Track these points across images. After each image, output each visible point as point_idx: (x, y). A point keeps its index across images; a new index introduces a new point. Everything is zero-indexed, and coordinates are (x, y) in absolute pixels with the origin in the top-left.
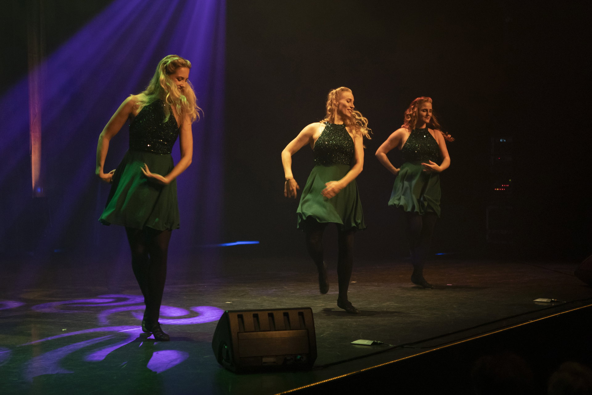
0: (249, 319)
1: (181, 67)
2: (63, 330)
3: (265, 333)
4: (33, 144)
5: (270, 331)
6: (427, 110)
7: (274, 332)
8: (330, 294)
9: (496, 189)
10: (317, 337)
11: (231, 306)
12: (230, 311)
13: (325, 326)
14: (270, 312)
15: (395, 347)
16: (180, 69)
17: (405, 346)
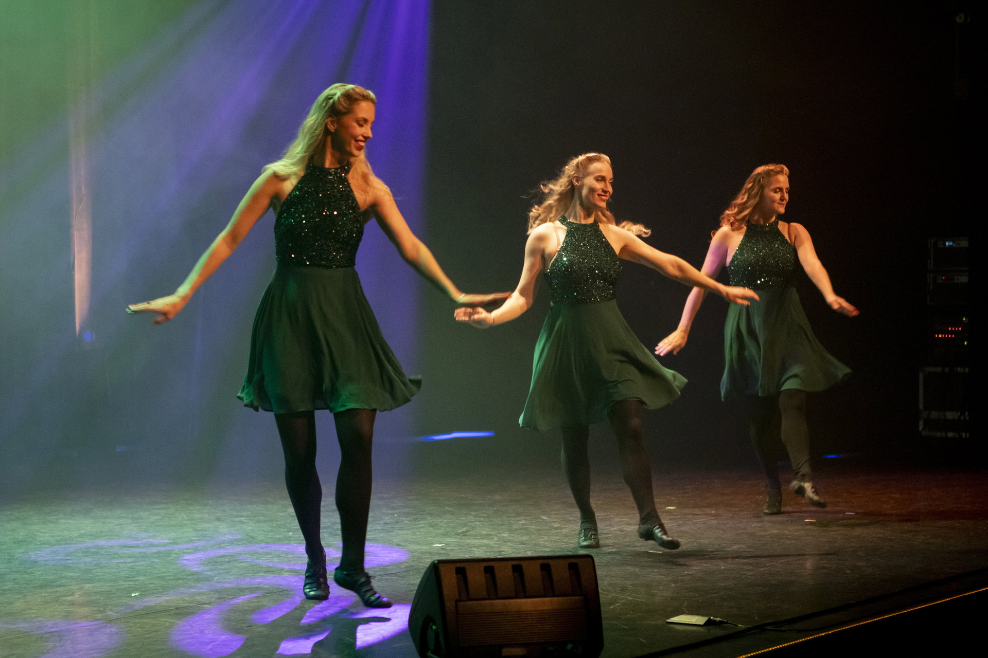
0: (476, 578)
1: (361, 100)
2: (133, 595)
3: (507, 601)
4: (76, 251)
5: (516, 598)
6: (781, 189)
7: (523, 600)
8: (626, 531)
9: (938, 336)
10: (603, 609)
11: (443, 552)
12: (440, 562)
13: (618, 589)
14: (516, 563)
15: (748, 630)
16: (359, 104)
17: (768, 628)
